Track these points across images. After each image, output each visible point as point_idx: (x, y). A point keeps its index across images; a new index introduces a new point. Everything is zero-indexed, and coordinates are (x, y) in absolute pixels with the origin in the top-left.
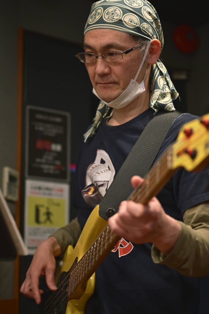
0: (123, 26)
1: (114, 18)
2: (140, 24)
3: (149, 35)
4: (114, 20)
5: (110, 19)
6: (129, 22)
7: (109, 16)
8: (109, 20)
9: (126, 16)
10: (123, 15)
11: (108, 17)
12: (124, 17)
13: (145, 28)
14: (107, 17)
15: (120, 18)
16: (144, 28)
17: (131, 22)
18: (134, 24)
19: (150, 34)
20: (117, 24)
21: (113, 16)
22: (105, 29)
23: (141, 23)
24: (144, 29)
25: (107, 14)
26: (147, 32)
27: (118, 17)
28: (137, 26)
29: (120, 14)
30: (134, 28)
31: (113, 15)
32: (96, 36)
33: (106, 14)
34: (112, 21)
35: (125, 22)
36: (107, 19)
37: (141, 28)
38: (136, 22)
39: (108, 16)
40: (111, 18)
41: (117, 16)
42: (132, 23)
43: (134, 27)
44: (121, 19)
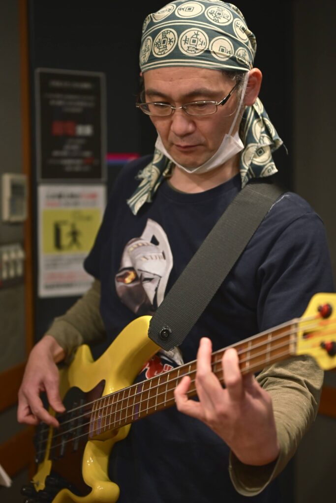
0: (212, 59)
1: (198, 48)
2: (235, 52)
3: (246, 65)
4: (197, 51)
5: (192, 51)
6: (220, 52)
7: (189, 45)
8: (190, 52)
9: (214, 42)
10: (210, 41)
11: (188, 47)
12: (212, 45)
13: (241, 55)
14: (185, 46)
15: (207, 47)
16: (239, 56)
17: (223, 50)
18: (227, 53)
19: (247, 63)
20: (203, 58)
21: (196, 46)
22: (186, 68)
23: (235, 49)
24: (240, 59)
25: (185, 43)
26: (244, 61)
27: (203, 46)
28: (231, 55)
29: (205, 41)
30: (227, 61)
31: (196, 44)
32: (172, 79)
33: (183, 42)
34: (195, 53)
35: (214, 53)
36: (186, 51)
37: (237, 57)
38: (229, 49)
39: (187, 45)
40: (193, 49)
41: (202, 44)
42: (224, 53)
43: (227, 59)
44: (208, 49)
